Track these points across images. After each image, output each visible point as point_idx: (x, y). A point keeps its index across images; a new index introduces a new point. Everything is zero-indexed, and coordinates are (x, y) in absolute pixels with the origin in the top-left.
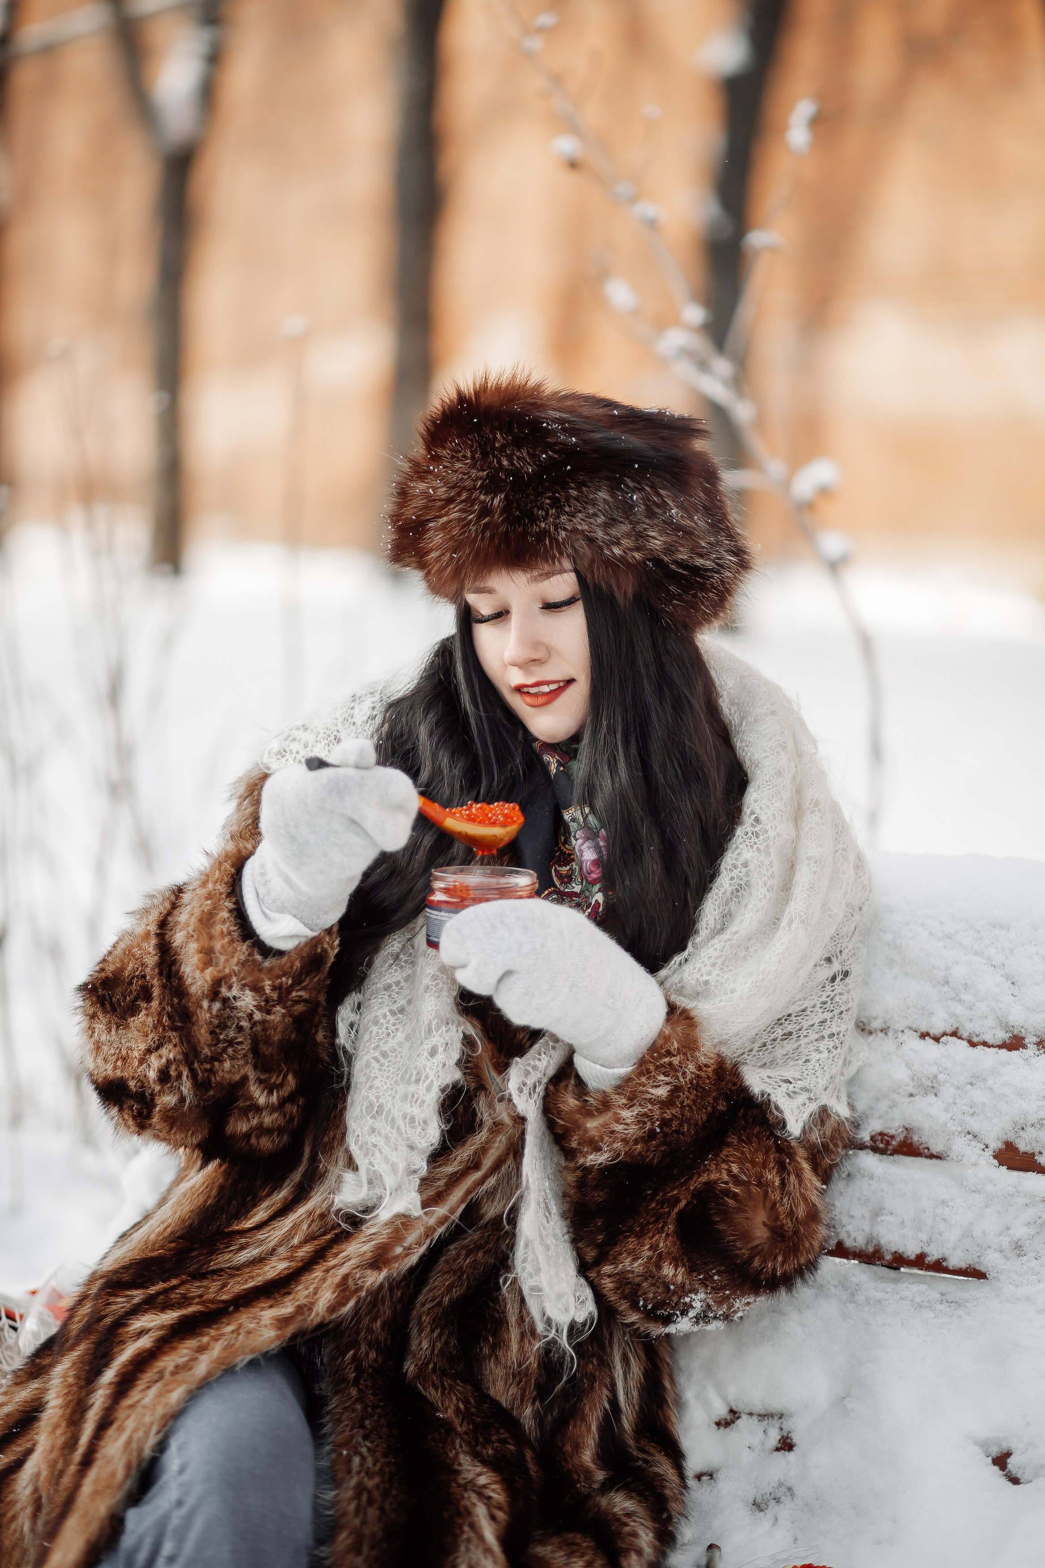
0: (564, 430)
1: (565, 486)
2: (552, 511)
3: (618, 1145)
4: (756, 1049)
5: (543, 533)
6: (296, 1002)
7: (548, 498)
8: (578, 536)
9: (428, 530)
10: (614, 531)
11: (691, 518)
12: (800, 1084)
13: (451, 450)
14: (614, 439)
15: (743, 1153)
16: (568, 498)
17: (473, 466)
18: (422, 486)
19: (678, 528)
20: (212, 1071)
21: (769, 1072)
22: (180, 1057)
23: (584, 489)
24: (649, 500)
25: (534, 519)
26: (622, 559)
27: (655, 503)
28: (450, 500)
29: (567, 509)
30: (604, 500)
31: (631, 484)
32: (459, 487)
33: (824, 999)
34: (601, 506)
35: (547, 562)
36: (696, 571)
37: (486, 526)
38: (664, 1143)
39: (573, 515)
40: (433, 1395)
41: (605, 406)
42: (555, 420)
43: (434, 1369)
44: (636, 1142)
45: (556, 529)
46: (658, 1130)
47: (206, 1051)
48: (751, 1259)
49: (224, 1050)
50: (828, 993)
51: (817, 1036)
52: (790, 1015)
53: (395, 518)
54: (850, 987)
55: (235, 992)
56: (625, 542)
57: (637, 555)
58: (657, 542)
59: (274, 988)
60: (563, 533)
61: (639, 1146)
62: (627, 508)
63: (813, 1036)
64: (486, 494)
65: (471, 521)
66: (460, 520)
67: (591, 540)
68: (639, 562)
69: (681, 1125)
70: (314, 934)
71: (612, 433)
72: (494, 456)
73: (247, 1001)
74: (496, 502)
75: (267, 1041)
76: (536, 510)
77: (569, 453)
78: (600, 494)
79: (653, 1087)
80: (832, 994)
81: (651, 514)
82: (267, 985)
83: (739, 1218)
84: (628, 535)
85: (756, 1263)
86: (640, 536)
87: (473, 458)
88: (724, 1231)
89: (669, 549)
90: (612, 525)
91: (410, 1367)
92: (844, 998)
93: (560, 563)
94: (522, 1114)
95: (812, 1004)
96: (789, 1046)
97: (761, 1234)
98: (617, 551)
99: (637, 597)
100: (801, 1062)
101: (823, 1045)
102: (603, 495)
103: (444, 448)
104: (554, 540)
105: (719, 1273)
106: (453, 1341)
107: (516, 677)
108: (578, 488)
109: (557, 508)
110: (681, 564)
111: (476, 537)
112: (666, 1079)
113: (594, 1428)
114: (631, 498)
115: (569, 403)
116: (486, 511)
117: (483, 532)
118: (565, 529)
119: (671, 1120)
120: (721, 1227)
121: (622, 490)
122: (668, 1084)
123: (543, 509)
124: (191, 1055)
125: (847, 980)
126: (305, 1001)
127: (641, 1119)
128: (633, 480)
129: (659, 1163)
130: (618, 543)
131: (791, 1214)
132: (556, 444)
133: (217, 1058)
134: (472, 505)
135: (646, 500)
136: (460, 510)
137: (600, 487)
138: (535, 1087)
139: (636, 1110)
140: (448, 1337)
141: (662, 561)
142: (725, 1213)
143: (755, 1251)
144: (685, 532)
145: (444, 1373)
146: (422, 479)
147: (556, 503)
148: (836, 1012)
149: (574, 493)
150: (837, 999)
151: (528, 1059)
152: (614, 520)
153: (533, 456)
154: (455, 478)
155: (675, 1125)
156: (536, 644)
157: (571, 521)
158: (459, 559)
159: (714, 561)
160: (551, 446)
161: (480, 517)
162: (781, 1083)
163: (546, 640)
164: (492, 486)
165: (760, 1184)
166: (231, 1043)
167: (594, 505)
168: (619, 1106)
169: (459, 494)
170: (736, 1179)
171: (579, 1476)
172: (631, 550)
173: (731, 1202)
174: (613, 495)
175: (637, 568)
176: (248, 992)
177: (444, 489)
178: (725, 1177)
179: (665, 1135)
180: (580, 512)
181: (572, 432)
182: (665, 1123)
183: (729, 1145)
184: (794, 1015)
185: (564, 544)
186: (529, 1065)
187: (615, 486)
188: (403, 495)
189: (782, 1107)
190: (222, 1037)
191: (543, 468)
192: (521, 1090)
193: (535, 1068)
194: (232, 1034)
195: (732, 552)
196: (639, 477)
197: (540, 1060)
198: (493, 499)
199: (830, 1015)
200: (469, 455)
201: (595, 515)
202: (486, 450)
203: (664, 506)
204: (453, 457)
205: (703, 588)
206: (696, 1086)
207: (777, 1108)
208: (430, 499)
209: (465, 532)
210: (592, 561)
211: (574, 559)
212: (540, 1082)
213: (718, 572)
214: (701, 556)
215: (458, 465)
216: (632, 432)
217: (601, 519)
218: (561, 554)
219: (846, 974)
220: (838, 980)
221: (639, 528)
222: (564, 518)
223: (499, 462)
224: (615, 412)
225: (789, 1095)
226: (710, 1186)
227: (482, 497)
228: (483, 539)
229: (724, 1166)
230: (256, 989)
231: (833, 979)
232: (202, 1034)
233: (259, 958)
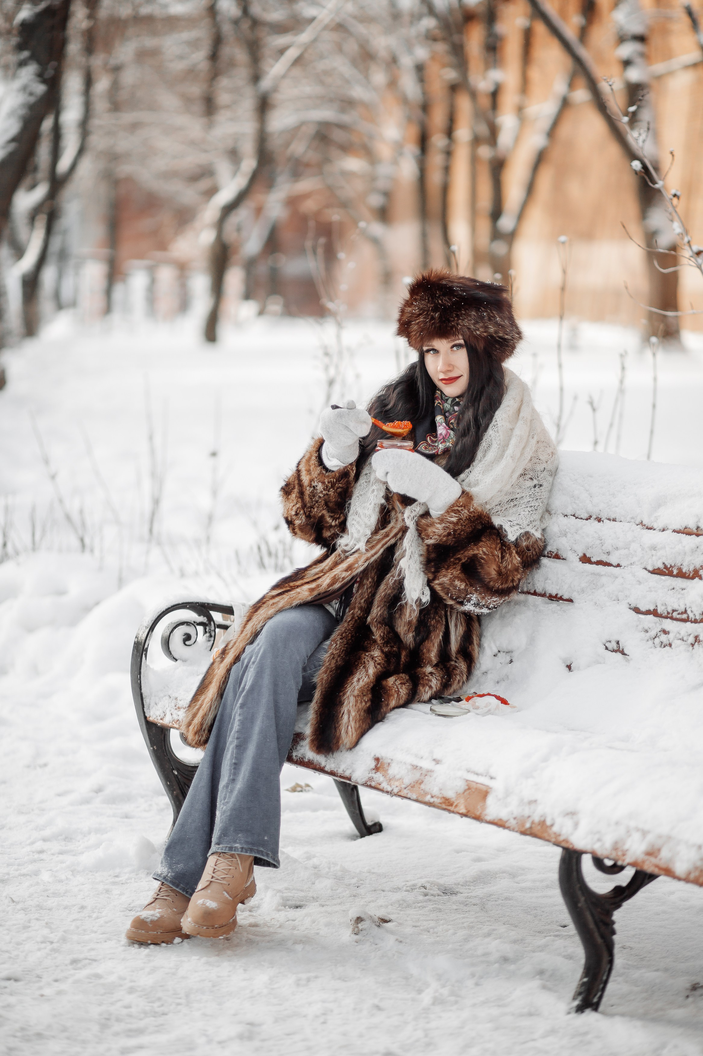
0: (461, 290)
1: (460, 310)
2: (456, 319)
3: (436, 537)
4: (503, 510)
5: (453, 326)
6: (338, 488)
7: (455, 314)
8: (465, 327)
9: (412, 324)
10: (477, 326)
11: (504, 321)
12: (515, 522)
13: (420, 296)
14: (477, 294)
15: (487, 544)
16: (462, 314)
17: (428, 302)
18: (410, 309)
19: (500, 325)
20: (310, 511)
21: (504, 518)
22: (301, 507)
23: (467, 311)
24: (489, 315)
25: (449, 321)
26: (480, 335)
27: (492, 317)
28: (420, 314)
29: (461, 318)
30: (474, 315)
31: (483, 309)
32: (424, 310)
33: (531, 493)
34: (473, 317)
35: (453, 336)
36: (505, 340)
37: (433, 324)
38: (454, 538)
39: (463, 320)
40: (374, 629)
41: (475, 281)
42: (457, 287)
43: (376, 621)
44: (444, 536)
45: (457, 325)
46: (452, 533)
47: (309, 505)
48: (490, 582)
49: (315, 504)
50: (532, 492)
51: (525, 506)
52: (517, 498)
53: (399, 320)
54: (542, 490)
55: (316, 484)
56: (481, 330)
57: (485, 334)
58: (492, 329)
59: (328, 482)
60: (460, 326)
61: (445, 538)
62: (482, 318)
63: (524, 506)
64: (433, 312)
65: (427, 322)
66: (423, 321)
67: (469, 329)
68: (485, 336)
69: (461, 532)
70: (345, 465)
71: (477, 292)
72: (436, 299)
73: (320, 487)
74: (437, 315)
75: (330, 501)
76: (450, 318)
77: (462, 298)
78: (472, 313)
79: (449, 517)
80: (534, 492)
81: (490, 320)
82: (326, 481)
83: (486, 567)
84: (482, 327)
85: (491, 583)
86: (486, 327)
87: (428, 299)
88: (481, 572)
89: (496, 332)
90: (477, 324)
91: (369, 619)
92: (539, 494)
93: (458, 336)
94: (408, 526)
95: (526, 495)
96: (514, 509)
97: (494, 574)
98: (478, 333)
99: (485, 348)
100: (517, 515)
101: (526, 509)
102: (473, 313)
103: (418, 296)
104: (456, 329)
105: (479, 587)
106: (386, 613)
107: (442, 376)
108: (465, 311)
109: (457, 318)
110: (500, 337)
111: (429, 327)
112: (455, 515)
113: (436, 645)
114: (484, 314)
115: (461, 280)
116: (433, 318)
117: (432, 326)
118: (460, 325)
119: (457, 530)
120: (480, 570)
121: (480, 311)
122: (456, 517)
123: (453, 318)
124: (304, 506)
125: (541, 488)
126: (341, 488)
127: (445, 528)
128: (484, 308)
129: (453, 545)
130: (478, 330)
131: (506, 567)
132: (458, 295)
133: (312, 507)
134: (428, 316)
135: (488, 315)
136: (424, 318)
137: (473, 310)
138: (414, 517)
139: (443, 525)
140: (384, 611)
141: (494, 336)
142: (481, 565)
143: (491, 579)
144: (502, 326)
145: (380, 622)
146: (409, 307)
147: (458, 316)
148: (534, 499)
149: (464, 312)
150: (536, 494)
151: (413, 507)
152: (477, 322)
153: (450, 299)
154: (421, 306)
155: (458, 532)
156: (450, 365)
157: (462, 322)
158: (423, 334)
159: (511, 336)
160: (456, 296)
161: (430, 321)
162: (508, 522)
163: (453, 363)
164: (435, 310)
165: (493, 556)
166: (317, 502)
167: (470, 317)
168: (436, 523)
169: (423, 312)
170: (485, 554)
171: (426, 661)
172: (483, 332)
173: (482, 561)
174: (477, 313)
175: (485, 339)
176: (320, 484)
177: (418, 310)
178: (481, 552)
179: (454, 534)
180: (465, 319)
181: (464, 291)
182: (455, 531)
183: (482, 541)
184: (518, 498)
185: (460, 330)
186: (413, 510)
187: (478, 310)
188: (402, 312)
189: (507, 530)
190: (314, 500)
191: (454, 303)
192: (408, 518)
193: (415, 511)
194: (317, 499)
195: (517, 333)
196: (486, 307)
197: (417, 508)
198: (435, 314)
199: (532, 499)
200: (427, 298)
201: (471, 320)
202: (433, 296)
203: (494, 317)
204: (421, 299)
205: (507, 346)
206: (469, 519)
207: (505, 531)
208: (413, 314)
209: (425, 326)
210: (469, 336)
211: (463, 335)
212: (416, 516)
213: (512, 340)
214: (507, 335)
215: (423, 302)
216: (483, 291)
217: (473, 322)
218: (459, 333)
219: (541, 485)
220: (537, 487)
221: (486, 325)
222: (460, 321)
223: (438, 301)
224: (478, 284)
225: (511, 526)
226: (475, 556)
227: (432, 314)
228: (431, 328)
229: (481, 549)
230: (323, 483)
231: (535, 486)
232: (307, 498)
233: (324, 472)
